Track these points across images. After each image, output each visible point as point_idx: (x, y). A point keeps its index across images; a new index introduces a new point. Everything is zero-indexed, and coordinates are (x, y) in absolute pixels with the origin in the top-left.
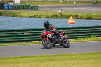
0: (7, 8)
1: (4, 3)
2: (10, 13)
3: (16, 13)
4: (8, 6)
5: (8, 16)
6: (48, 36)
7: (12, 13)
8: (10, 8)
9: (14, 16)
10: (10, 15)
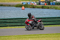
0: (52, 4)
1: (50, 1)
2: (54, 7)
3: (57, 7)
4: (53, 3)
5: (53, 9)
6: (29, 22)
7: (55, 7)
8: (54, 4)
9: (56, 9)
10: (54, 8)
